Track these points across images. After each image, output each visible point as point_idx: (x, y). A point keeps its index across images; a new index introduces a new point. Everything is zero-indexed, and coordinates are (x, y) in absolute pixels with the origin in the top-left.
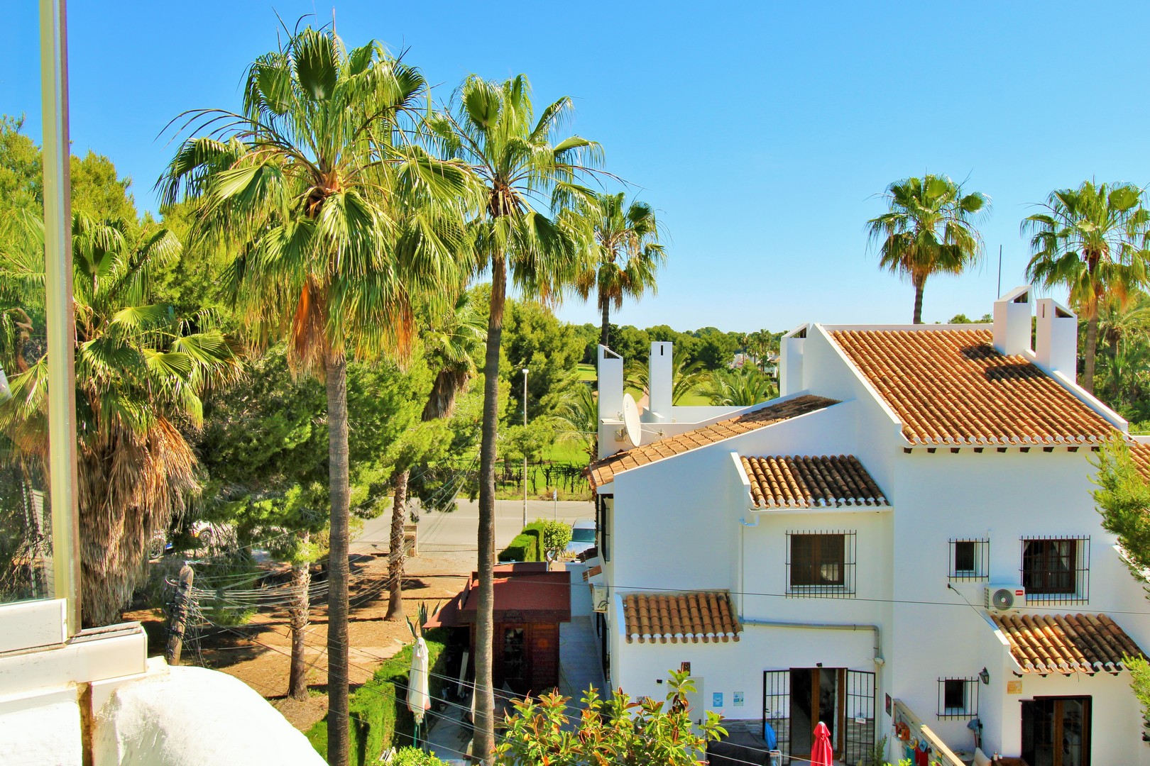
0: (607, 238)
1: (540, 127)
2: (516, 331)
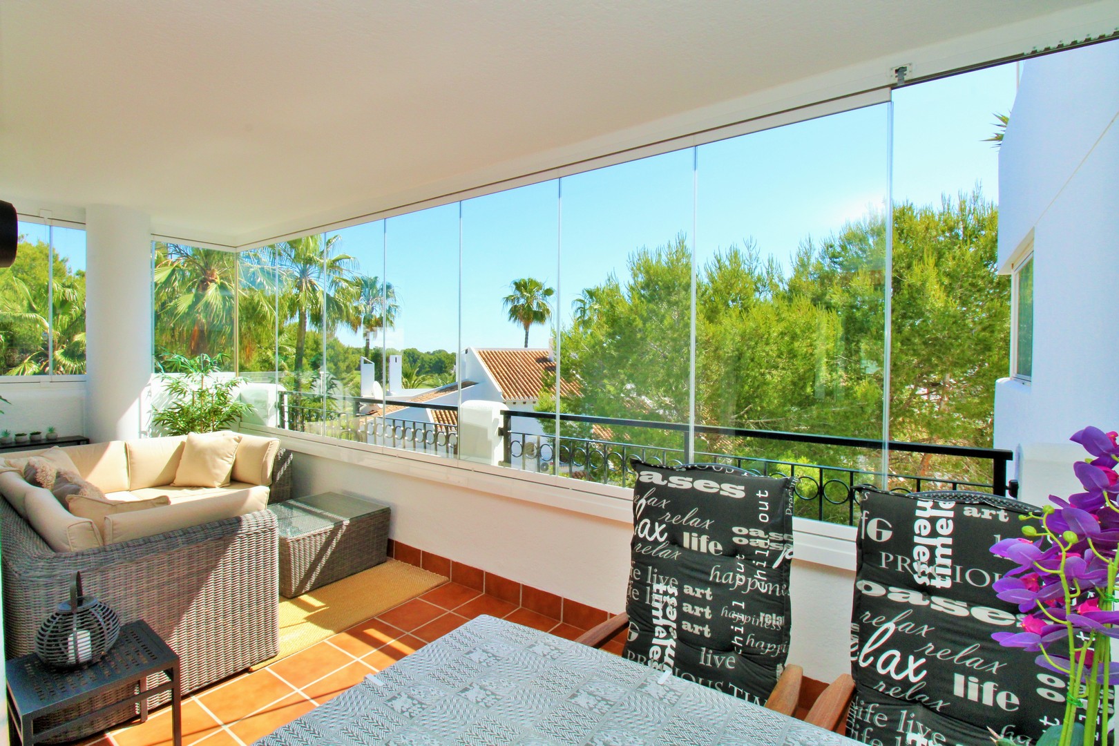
0: (368, 300)
1: (324, 249)
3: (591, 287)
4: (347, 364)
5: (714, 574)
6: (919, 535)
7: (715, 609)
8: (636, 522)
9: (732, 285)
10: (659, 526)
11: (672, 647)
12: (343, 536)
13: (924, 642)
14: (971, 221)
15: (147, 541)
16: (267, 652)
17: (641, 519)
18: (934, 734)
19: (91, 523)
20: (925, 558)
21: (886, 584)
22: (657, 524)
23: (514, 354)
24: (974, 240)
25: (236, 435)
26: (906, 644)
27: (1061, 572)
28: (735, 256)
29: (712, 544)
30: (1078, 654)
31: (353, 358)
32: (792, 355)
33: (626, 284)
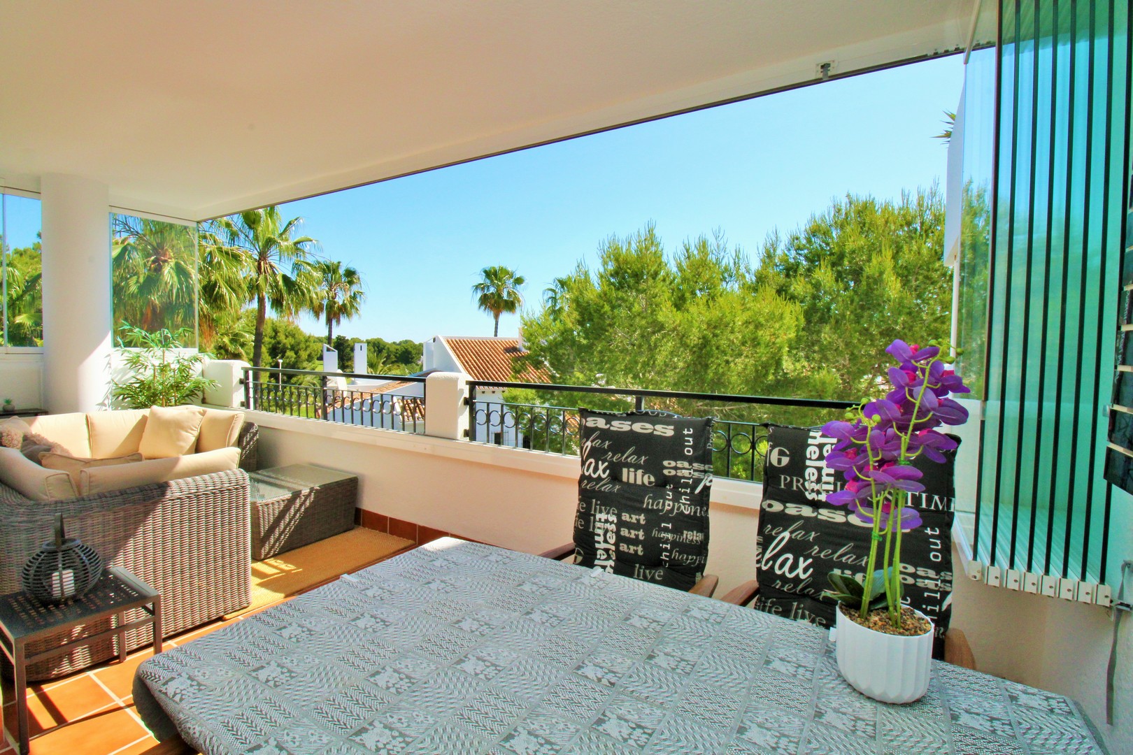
0: (331, 286)
1: (285, 230)
2: (274, 338)
3: (563, 276)
4: (308, 352)
5: (647, 502)
6: (810, 459)
7: (647, 533)
8: (583, 463)
9: (699, 275)
10: (603, 464)
11: (611, 566)
12: (311, 503)
13: (811, 545)
14: (928, 217)
15: (122, 493)
16: (240, 603)
17: (587, 459)
18: (817, 619)
19: (68, 475)
20: (814, 478)
21: (784, 501)
22: (600, 462)
23: (484, 343)
24: (931, 235)
25: (201, 409)
26: (797, 548)
27: (867, 442)
28: (703, 246)
29: (646, 477)
30: (878, 502)
31: (316, 347)
32: (755, 342)
33: (597, 272)
